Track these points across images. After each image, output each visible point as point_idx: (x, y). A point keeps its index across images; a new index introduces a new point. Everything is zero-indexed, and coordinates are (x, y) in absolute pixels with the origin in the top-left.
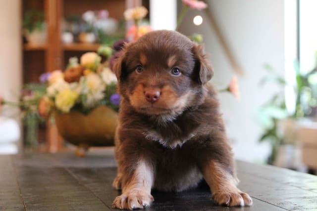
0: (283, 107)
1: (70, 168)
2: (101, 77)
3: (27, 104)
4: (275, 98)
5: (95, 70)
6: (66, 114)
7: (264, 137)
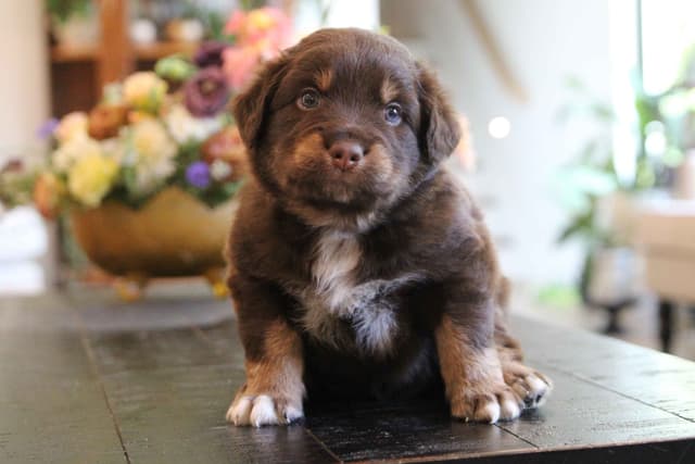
2: (166, 127)
5: (155, 112)
7: (567, 234)
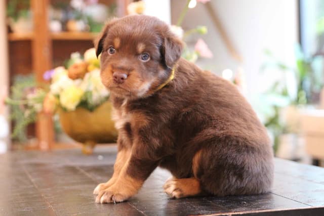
0: (285, 94)
1: (82, 167)
3: (31, 103)
4: (276, 84)
5: (98, 66)
6: (71, 112)
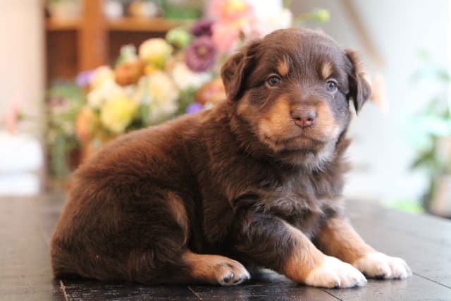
5: (162, 67)
7: (417, 163)
